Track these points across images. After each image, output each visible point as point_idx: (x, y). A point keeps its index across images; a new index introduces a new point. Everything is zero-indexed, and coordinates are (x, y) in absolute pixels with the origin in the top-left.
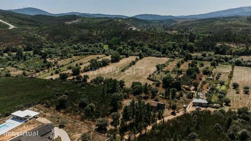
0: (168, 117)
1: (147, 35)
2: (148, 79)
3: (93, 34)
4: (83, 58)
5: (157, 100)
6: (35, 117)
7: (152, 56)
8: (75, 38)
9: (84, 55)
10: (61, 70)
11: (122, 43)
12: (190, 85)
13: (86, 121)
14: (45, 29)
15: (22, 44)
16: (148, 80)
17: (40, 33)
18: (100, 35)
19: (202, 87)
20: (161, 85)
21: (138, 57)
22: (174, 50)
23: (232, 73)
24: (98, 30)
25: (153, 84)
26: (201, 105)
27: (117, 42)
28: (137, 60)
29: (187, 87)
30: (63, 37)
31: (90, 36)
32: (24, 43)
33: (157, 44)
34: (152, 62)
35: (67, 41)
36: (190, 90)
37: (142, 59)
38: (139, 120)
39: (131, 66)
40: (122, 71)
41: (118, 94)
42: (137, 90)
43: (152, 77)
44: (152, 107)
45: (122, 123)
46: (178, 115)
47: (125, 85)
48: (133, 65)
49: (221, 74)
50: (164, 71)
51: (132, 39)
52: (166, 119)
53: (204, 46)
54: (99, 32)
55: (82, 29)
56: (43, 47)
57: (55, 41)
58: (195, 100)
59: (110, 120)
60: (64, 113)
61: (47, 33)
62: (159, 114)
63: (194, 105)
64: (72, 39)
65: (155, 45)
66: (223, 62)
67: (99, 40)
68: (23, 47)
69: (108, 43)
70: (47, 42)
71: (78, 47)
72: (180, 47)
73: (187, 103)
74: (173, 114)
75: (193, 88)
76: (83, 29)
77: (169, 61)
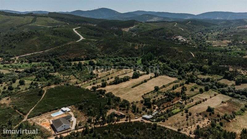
2: (143, 96)
3: (136, 48)
6: (69, 111)
7: (167, 75)
8: (120, 51)
10: (98, 82)
15: (84, 55)
16: (141, 97)
17: (98, 45)
18: (140, 49)
20: (144, 103)
21: (154, 75)
23: (205, 100)
24: (140, 44)
25: (141, 101)
26: (146, 119)
28: (151, 78)
29: (156, 106)
30: (112, 50)
31: (132, 50)
35: (115, 53)
37: (156, 78)
40: (133, 87)
46: (128, 121)
48: (144, 83)
50: (158, 91)
51: (163, 56)
53: (217, 70)
57: (107, 53)
58: (146, 116)
60: (80, 112)
61: (102, 45)
63: (143, 118)
64: (118, 52)
66: (215, 89)
70: (101, 53)
71: (119, 60)
74: (126, 120)
76: (129, 42)
77: (174, 82)
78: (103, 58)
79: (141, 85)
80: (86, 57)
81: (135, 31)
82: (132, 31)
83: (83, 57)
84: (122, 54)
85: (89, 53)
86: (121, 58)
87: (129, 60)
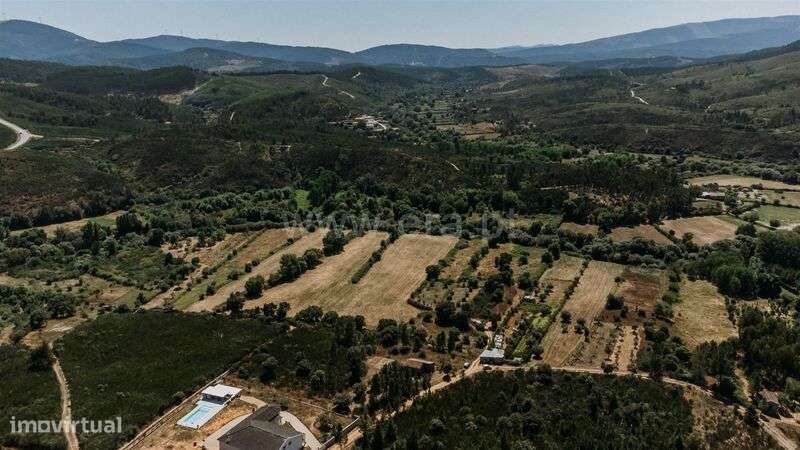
0: (438, 384)
1: (407, 162)
2: (409, 302)
3: (264, 157)
4: (253, 240)
5: (422, 356)
6: (237, 396)
7: (418, 230)
8: (215, 171)
9: (252, 229)
10: (218, 284)
11: (342, 184)
12: (484, 318)
13: (316, 397)
14: (127, 144)
15: (76, 197)
16: (410, 306)
17: (115, 156)
18: (281, 160)
19: (506, 322)
20: (433, 319)
21: (387, 236)
22: (471, 209)
23: (576, 282)
25: (419, 316)
26: (491, 361)
27: (330, 185)
28: (384, 245)
29: (479, 322)
30: (181, 170)
31: (256, 165)
32: (81, 192)
33: (430, 193)
34: (418, 252)
35: (195, 181)
36: (483, 330)
37: (396, 242)
38: (394, 392)
39: (371, 266)
40: (355, 281)
41: (358, 349)
42: (389, 338)
43: (416, 300)
44: (413, 370)
45: (372, 399)
46: (454, 380)
47: (365, 325)
48: (376, 261)
49: (552, 287)
50: (441, 280)
52: (433, 389)
53: (540, 201)
54: (277, 148)
55: (229, 139)
56: (132, 204)
57: (163, 182)
58: (486, 353)
59: (352, 394)
60: (277, 387)
61: (133, 157)
62: (425, 381)
63: (484, 361)
64: (206, 175)
65: (427, 194)
67: (281, 176)
68: (82, 206)
69: (307, 183)
71: (229, 202)
72: (486, 200)
73: (472, 357)
74: (446, 379)
75: (489, 324)
76: (231, 141)
77: (456, 247)
78: (159, 202)
79: (373, 270)
80: (86, 204)
81: (208, 103)
82: (196, 104)
83: (73, 205)
84: (223, 181)
85: (92, 187)
86: (231, 197)
87: (260, 198)
